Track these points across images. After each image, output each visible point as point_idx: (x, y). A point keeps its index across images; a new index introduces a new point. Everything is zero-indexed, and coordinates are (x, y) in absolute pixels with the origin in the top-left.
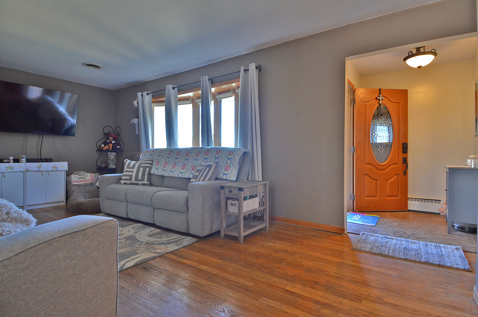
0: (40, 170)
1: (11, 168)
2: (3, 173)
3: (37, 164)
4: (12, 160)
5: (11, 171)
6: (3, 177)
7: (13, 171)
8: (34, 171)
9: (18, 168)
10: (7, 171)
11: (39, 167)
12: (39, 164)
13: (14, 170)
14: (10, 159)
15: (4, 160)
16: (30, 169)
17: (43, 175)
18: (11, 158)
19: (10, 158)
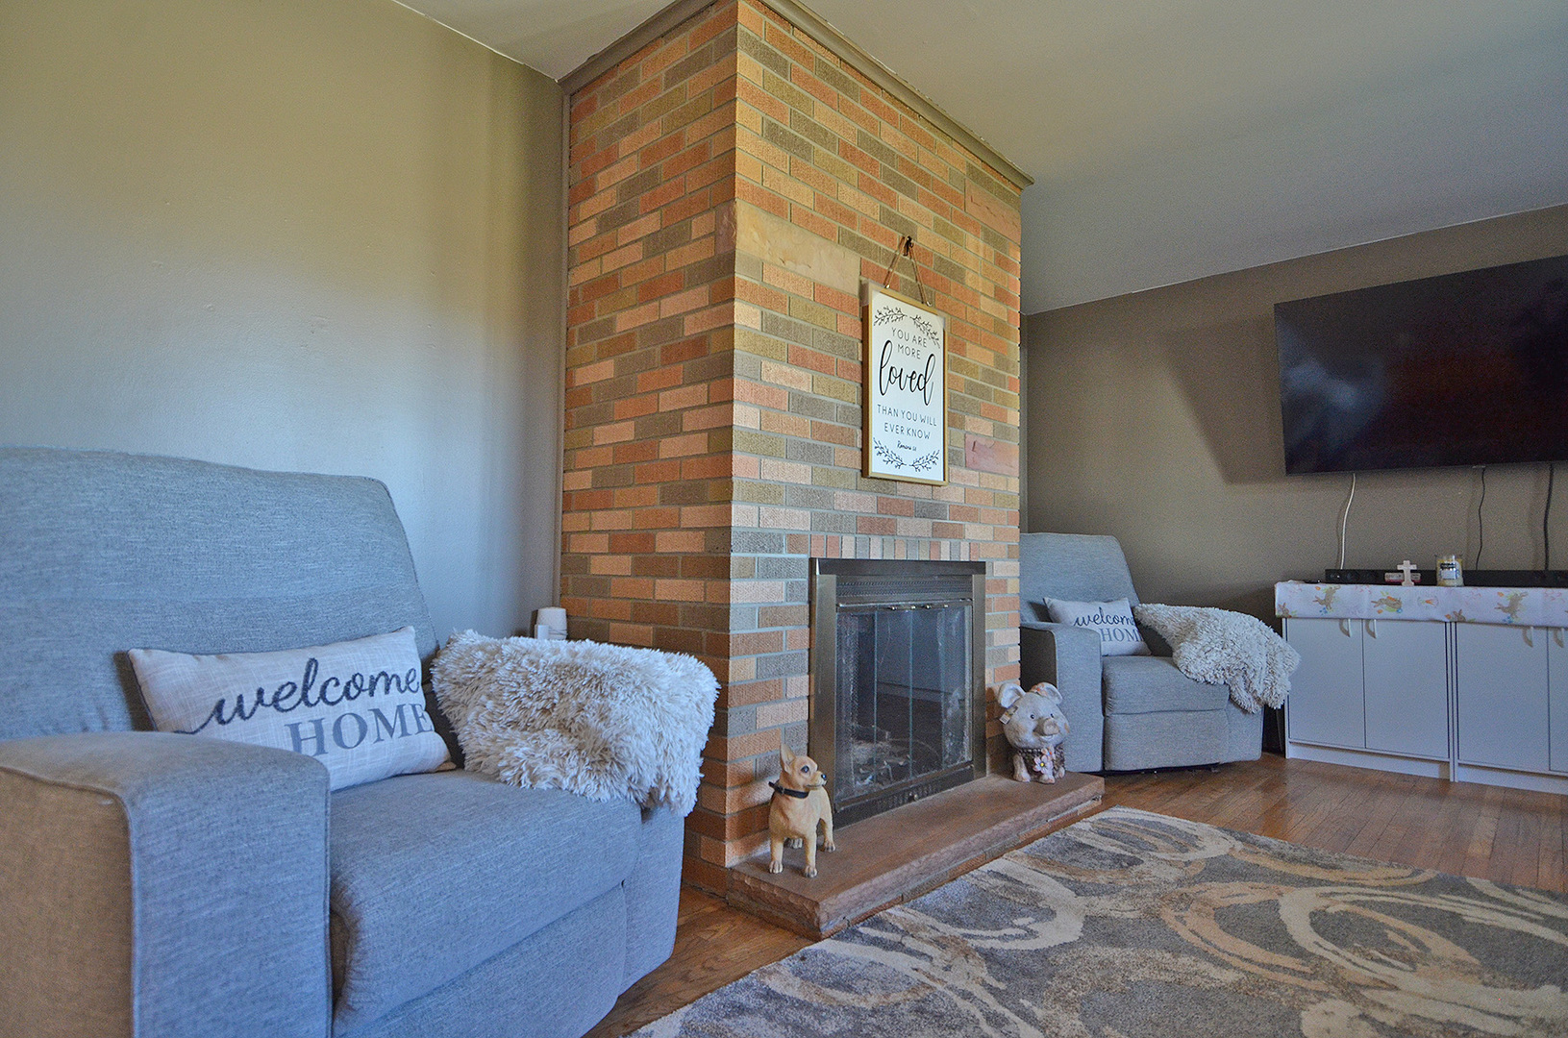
0: (1515, 621)
1: (1396, 604)
2: (1368, 620)
3: (1501, 594)
4: (1407, 575)
5: (1393, 614)
6: (1366, 635)
7: (1401, 615)
8: (1487, 624)
9: (1419, 605)
10: (1379, 616)
11: (1511, 609)
12: (1508, 593)
13: (1406, 613)
14: (1402, 571)
15: (1387, 574)
16: (1468, 614)
17: (1530, 643)
18: (1407, 567)
19: (1399, 568)
